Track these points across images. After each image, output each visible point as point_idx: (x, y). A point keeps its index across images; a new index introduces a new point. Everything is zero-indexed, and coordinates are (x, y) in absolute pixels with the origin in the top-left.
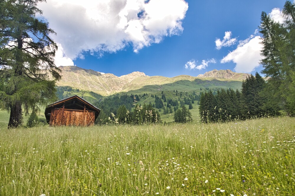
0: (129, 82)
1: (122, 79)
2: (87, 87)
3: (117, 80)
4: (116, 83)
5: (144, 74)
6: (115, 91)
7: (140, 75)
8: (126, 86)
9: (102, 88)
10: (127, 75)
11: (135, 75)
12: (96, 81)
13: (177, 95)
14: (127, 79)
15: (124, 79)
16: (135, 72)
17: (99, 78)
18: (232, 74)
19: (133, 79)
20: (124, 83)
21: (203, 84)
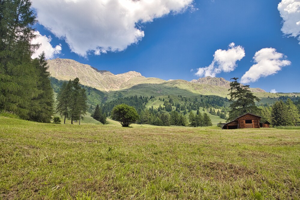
0: (127, 81)
1: (118, 77)
2: (85, 83)
3: (114, 78)
4: (114, 81)
5: (140, 74)
6: (113, 89)
7: (136, 75)
8: (124, 85)
9: (100, 85)
10: (124, 74)
11: (131, 75)
12: (93, 77)
13: (182, 100)
14: (124, 78)
15: (121, 78)
16: (131, 72)
17: (96, 75)
18: (225, 82)
19: (130, 79)
20: (121, 82)
21: (200, 90)
